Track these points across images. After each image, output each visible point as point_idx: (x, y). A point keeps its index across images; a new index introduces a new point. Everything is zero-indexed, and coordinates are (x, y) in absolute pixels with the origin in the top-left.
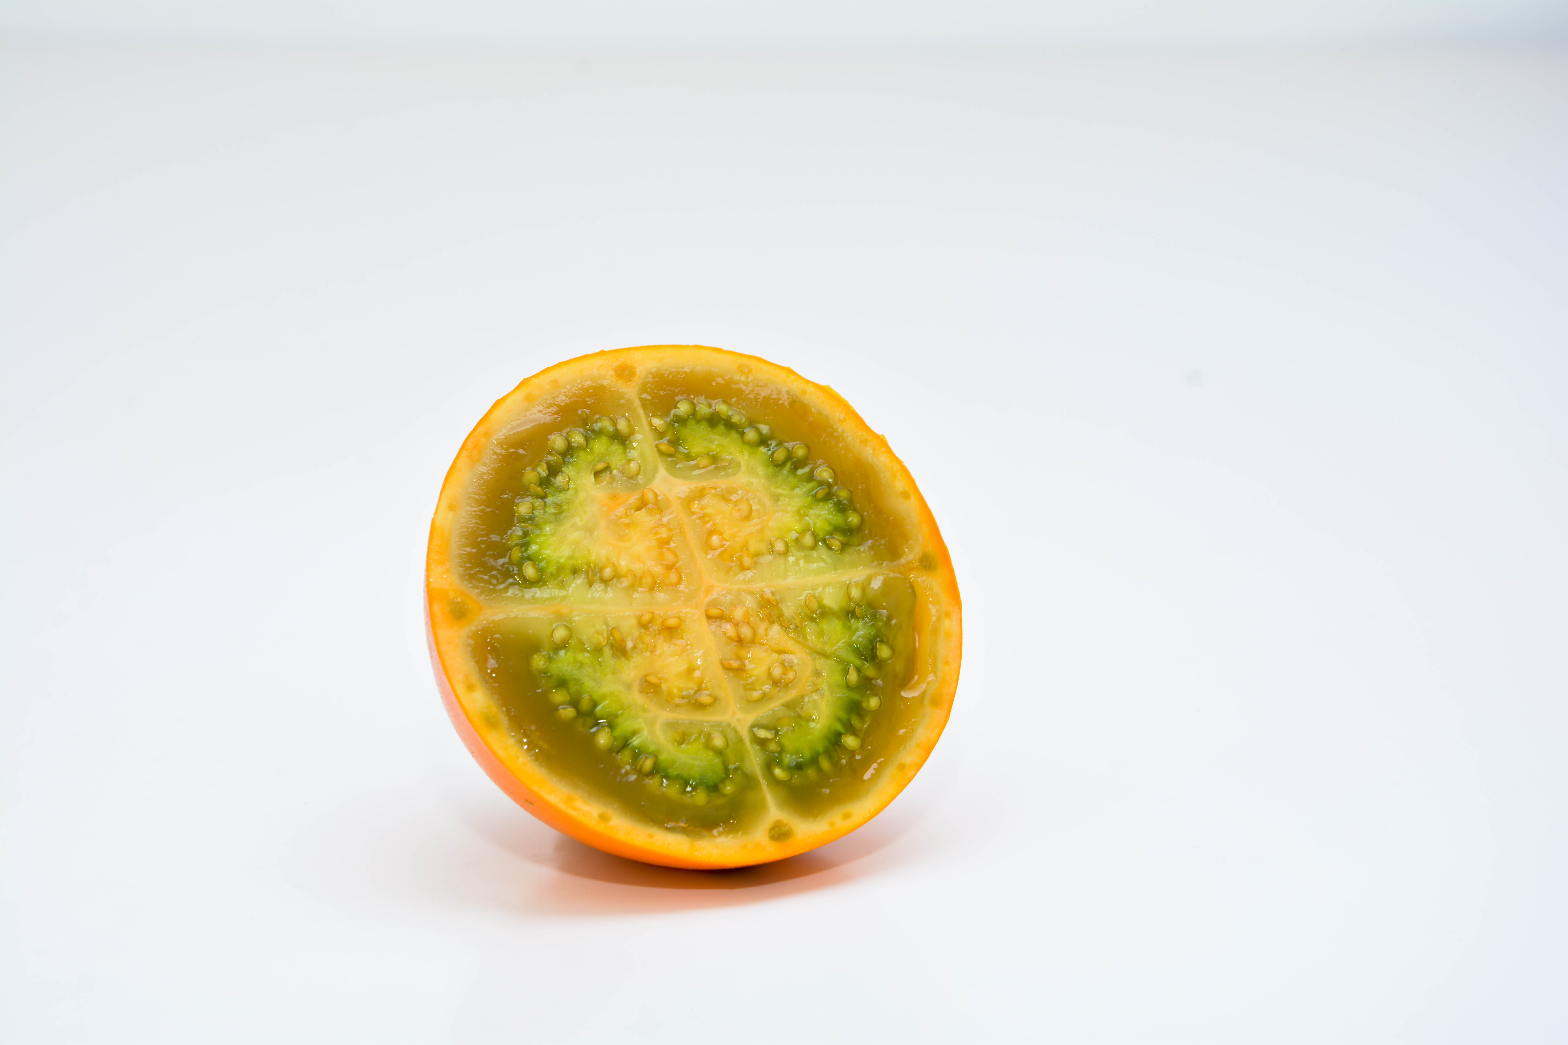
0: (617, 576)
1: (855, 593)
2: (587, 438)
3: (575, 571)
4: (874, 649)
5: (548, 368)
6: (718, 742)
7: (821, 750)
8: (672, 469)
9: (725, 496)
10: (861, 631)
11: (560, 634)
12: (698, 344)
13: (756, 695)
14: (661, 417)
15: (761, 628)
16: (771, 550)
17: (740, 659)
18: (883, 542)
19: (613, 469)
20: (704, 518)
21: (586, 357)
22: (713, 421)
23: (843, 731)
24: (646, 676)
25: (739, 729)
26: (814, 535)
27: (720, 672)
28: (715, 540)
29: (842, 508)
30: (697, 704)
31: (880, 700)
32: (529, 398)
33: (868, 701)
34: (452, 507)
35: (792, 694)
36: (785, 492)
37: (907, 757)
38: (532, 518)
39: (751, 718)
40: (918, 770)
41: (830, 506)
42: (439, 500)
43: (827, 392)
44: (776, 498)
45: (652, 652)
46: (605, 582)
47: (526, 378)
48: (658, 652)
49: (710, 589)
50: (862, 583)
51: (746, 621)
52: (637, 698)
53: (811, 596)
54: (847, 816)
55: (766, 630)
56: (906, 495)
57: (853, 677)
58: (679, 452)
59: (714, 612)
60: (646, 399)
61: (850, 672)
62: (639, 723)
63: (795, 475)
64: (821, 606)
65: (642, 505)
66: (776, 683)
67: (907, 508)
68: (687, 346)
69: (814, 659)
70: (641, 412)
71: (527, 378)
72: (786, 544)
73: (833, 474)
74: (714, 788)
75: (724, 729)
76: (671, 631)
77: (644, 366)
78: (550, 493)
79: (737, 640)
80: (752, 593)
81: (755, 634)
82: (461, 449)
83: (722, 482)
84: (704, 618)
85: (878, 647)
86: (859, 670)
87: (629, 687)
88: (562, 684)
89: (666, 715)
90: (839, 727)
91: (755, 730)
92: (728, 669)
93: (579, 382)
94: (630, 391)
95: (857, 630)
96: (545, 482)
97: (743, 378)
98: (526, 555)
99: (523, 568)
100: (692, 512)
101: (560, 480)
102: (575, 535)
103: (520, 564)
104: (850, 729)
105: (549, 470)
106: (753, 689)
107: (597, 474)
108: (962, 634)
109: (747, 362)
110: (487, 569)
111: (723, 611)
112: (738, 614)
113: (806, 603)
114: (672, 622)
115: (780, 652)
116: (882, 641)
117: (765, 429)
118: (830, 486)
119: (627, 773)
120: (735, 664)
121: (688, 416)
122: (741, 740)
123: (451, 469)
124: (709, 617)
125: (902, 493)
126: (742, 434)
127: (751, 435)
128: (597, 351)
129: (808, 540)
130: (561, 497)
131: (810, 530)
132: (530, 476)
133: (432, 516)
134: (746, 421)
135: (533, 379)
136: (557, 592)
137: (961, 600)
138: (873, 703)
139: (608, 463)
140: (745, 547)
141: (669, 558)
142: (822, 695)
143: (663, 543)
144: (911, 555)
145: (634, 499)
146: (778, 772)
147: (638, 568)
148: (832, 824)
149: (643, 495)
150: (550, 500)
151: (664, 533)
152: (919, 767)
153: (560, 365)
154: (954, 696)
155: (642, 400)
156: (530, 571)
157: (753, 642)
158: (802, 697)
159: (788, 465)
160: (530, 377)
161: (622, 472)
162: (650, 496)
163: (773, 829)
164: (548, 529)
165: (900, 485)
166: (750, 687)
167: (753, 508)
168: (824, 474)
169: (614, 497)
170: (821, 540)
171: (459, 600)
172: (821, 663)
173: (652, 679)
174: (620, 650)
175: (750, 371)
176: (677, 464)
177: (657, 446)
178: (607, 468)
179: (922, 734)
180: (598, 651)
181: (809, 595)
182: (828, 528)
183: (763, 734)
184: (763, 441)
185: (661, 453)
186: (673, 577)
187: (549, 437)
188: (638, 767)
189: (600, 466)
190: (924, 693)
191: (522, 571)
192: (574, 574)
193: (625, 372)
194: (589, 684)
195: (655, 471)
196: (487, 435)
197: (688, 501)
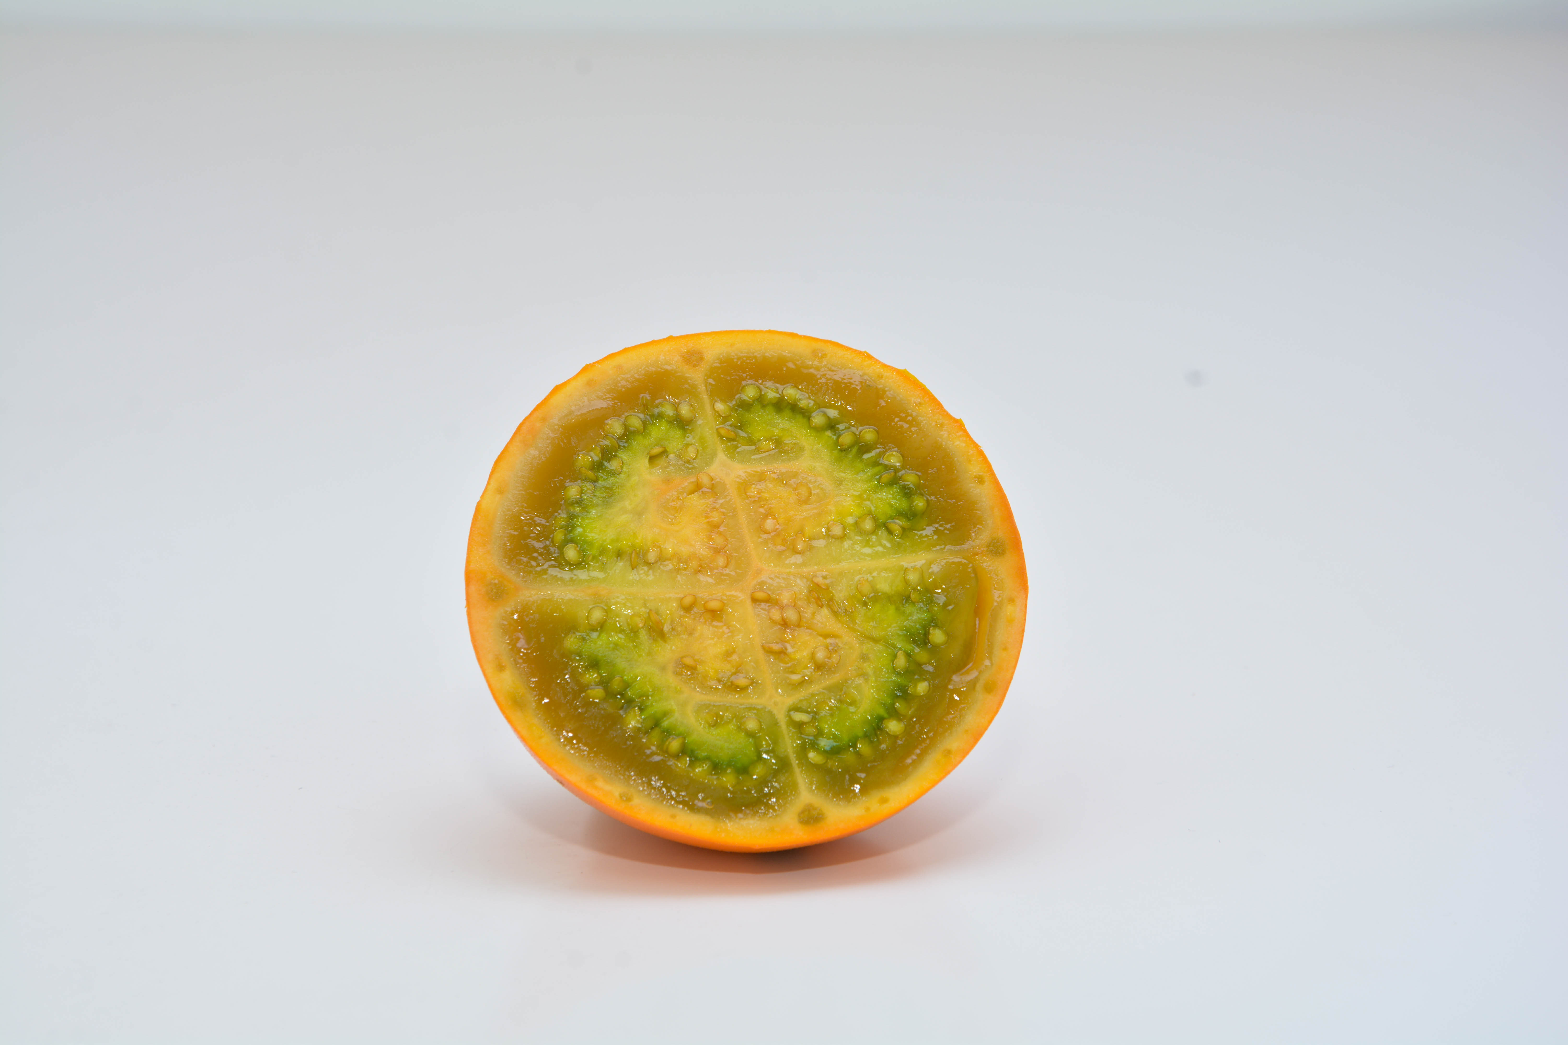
0: (661, 559)
1: (912, 577)
2: (644, 423)
3: (619, 554)
4: (926, 634)
5: (613, 354)
6: (752, 725)
7: (860, 734)
8: (732, 452)
9: (782, 480)
10: (916, 616)
11: (597, 615)
12: (772, 329)
13: (796, 678)
14: (724, 401)
15: (808, 612)
16: (829, 535)
17: (783, 641)
18: (948, 526)
19: (670, 454)
20: (758, 501)
21: (654, 342)
22: (780, 406)
23: (886, 715)
24: (682, 658)
25: (775, 711)
26: (875, 519)
27: (761, 655)
28: (769, 524)
29: (907, 493)
30: (733, 686)
31: (929, 685)
32: (590, 383)
33: (915, 686)
34: (500, 491)
35: (836, 678)
36: (849, 476)
37: (953, 742)
38: (579, 502)
39: (790, 701)
40: (964, 757)
41: (895, 489)
42: (488, 483)
43: (904, 375)
44: (839, 483)
45: (691, 634)
46: (647, 564)
47: (588, 363)
48: (697, 634)
49: (759, 572)
50: (920, 567)
51: (793, 605)
52: (671, 680)
53: (864, 580)
54: (884, 801)
55: (813, 614)
56: (980, 480)
57: (901, 662)
58: (740, 436)
59: (760, 595)
60: (710, 384)
61: (898, 657)
62: (671, 704)
63: (862, 460)
64: (875, 591)
65: (697, 487)
66: (819, 667)
67: (982, 493)
68: (761, 331)
69: (862, 643)
70: (705, 397)
71: (590, 364)
72: (844, 528)
73: (902, 458)
74: (743, 771)
75: (759, 712)
76: (715, 615)
77: (713, 352)
78: (602, 477)
79: (782, 623)
80: (802, 577)
81: (800, 618)
82: (515, 433)
83: (780, 467)
84: (749, 602)
85: (931, 632)
86: (908, 655)
87: (663, 668)
88: (594, 664)
89: (699, 697)
90: (882, 712)
91: (792, 713)
92: (769, 652)
93: (643, 368)
94: (697, 376)
95: (911, 614)
96: (597, 467)
97: (816, 363)
98: (569, 537)
99: (564, 550)
100: (747, 496)
101: (614, 465)
102: (623, 518)
103: (561, 548)
104: (893, 713)
105: (603, 454)
106: (793, 672)
107: (652, 459)
108: (1025, 620)
109: (821, 347)
110: (529, 551)
111: (769, 594)
112: (785, 598)
113: (857, 587)
114: (714, 605)
115: (826, 636)
116: (936, 626)
117: (833, 413)
118: (896, 470)
119: (653, 754)
120: (776, 647)
121: (754, 401)
122: (776, 723)
123: (502, 453)
124: (755, 601)
125: (975, 477)
126: (809, 418)
127: (818, 420)
128: (665, 337)
129: (868, 525)
130: (612, 481)
131: (871, 514)
132: (583, 460)
133: (478, 499)
134: (814, 405)
135: (597, 365)
136: (597, 574)
137: (1028, 586)
138: (922, 688)
139: (665, 448)
140: (801, 532)
141: (719, 541)
142: (867, 680)
143: (714, 527)
144: (980, 539)
145: (688, 482)
146: (812, 755)
147: (685, 550)
148: (867, 809)
149: (698, 479)
150: (601, 483)
151: (716, 517)
152: (965, 753)
153: (626, 350)
154: (1010, 682)
155: (707, 384)
156: (571, 553)
157: (799, 625)
158: (846, 681)
159: (855, 450)
160: (593, 363)
161: (678, 456)
162: (705, 480)
163: (803, 812)
164: (594, 512)
165: (975, 469)
166: (790, 670)
167: (813, 492)
168: (894, 459)
169: (667, 481)
170: (882, 525)
171: (496, 581)
172: (868, 647)
173: (688, 661)
174: (657, 632)
175: (824, 355)
176: (737, 447)
177: (717, 430)
178: (664, 453)
179: (971, 719)
180: (632, 632)
181: (862, 579)
182: (889, 512)
183: (799, 717)
184: (831, 426)
185: (721, 437)
186: (721, 561)
187: (606, 421)
188: (665, 748)
189: (657, 450)
190: (976, 680)
191: (563, 553)
192: (617, 558)
193: (693, 358)
194: (621, 664)
195: (713, 455)
196: (544, 420)
197: (744, 486)
